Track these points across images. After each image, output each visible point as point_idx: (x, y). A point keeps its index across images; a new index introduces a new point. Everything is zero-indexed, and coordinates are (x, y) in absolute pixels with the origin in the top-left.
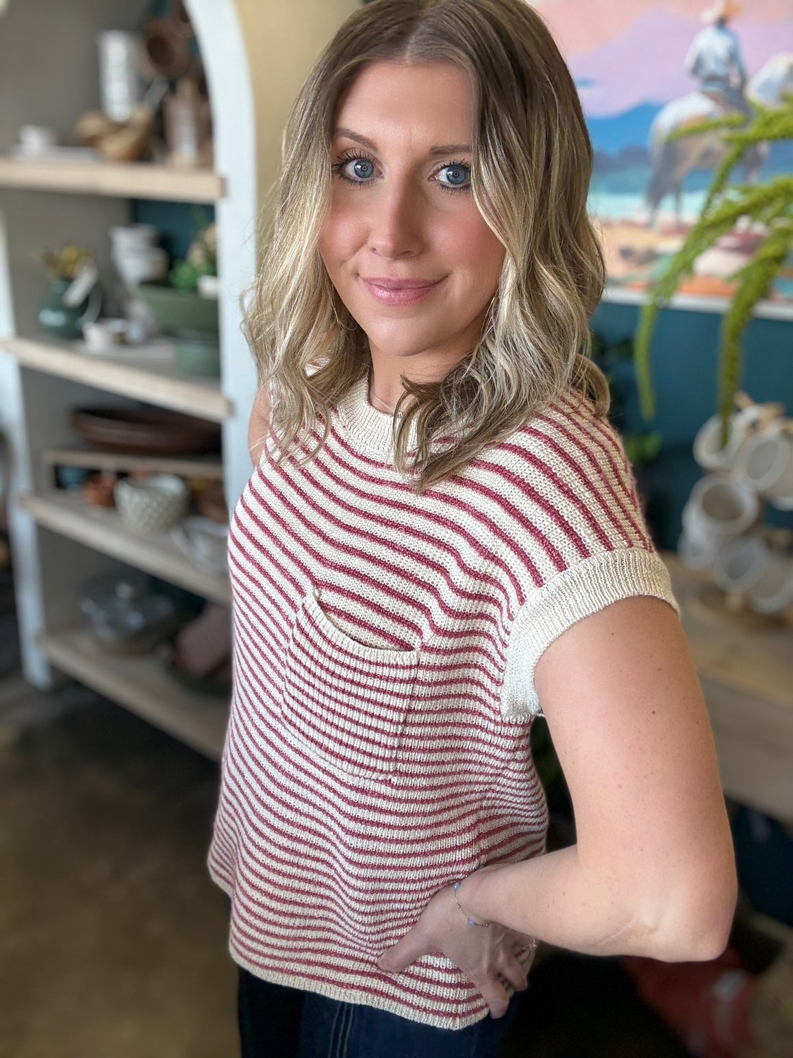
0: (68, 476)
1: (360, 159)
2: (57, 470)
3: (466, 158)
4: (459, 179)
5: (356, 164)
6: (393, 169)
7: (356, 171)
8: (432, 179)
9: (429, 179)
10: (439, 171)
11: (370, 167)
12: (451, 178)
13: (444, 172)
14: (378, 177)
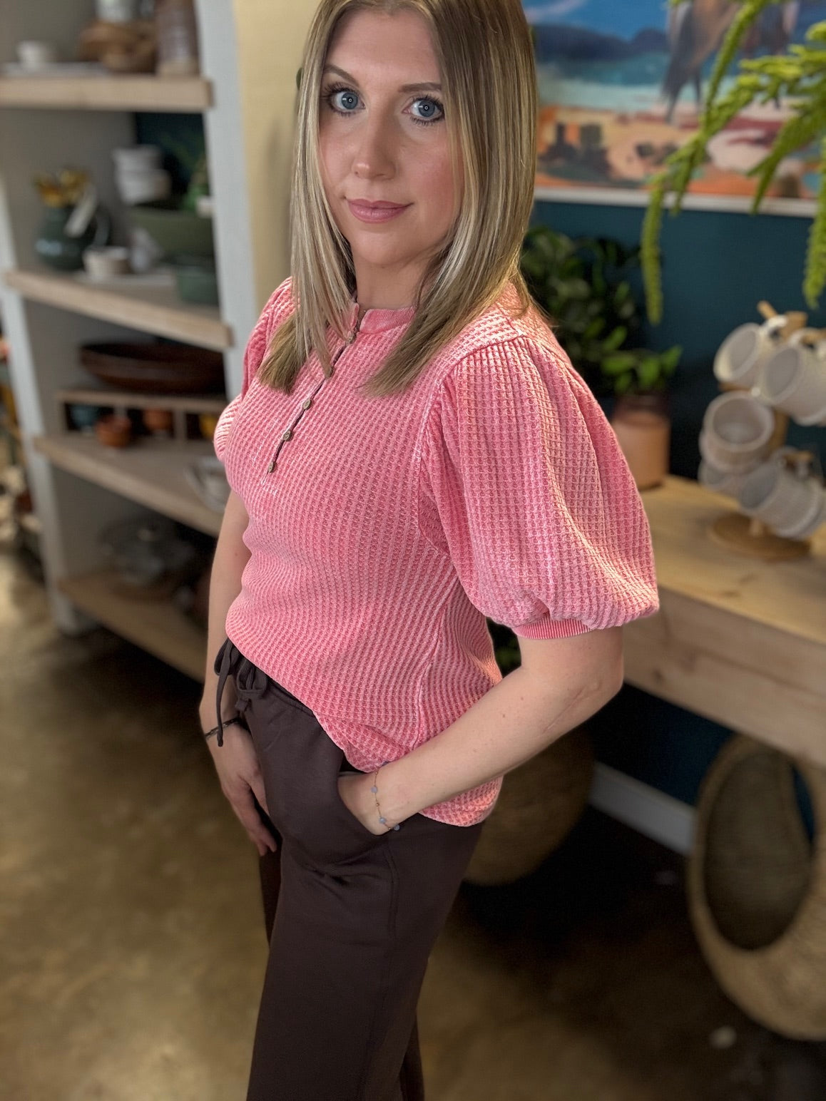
0: (81, 415)
2: (68, 409)
4: (430, 112)
6: (373, 100)
8: (405, 111)
9: (403, 112)
10: (411, 104)
11: (353, 99)
12: (422, 111)
13: (416, 105)
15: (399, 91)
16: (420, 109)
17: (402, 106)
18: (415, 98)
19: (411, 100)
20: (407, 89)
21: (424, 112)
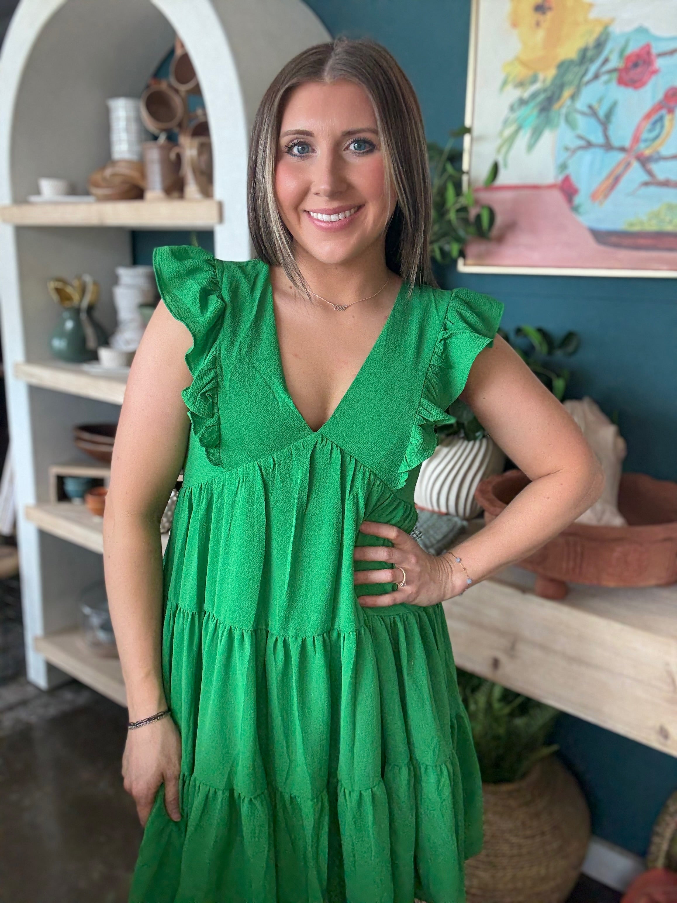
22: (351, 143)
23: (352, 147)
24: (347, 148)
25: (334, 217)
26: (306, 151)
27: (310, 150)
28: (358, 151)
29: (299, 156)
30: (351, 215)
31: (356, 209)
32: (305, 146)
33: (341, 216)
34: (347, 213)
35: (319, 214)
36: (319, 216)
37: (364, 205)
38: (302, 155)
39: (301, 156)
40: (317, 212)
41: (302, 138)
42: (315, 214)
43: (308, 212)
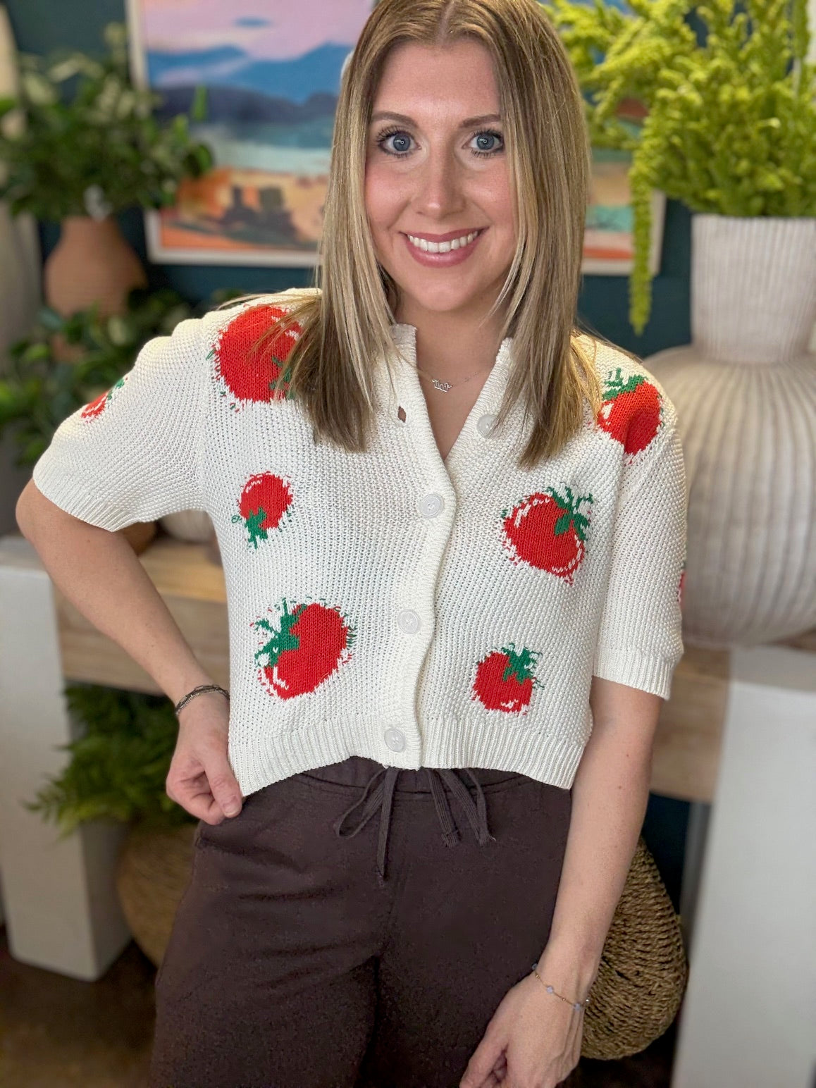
1: (397, 134)
3: (495, 126)
4: (489, 145)
5: (395, 140)
7: (395, 147)
9: (463, 148)
14: (415, 149)
15: (461, 127)
16: (478, 142)
17: (462, 142)
18: (476, 132)
19: (471, 134)
20: (468, 124)
21: (482, 146)
22: (475, 136)
23: (474, 144)
24: (467, 145)
25: (444, 246)
26: (405, 146)
27: (412, 146)
28: (482, 151)
29: (395, 154)
30: (468, 244)
31: (476, 234)
32: (406, 139)
33: (454, 244)
34: (463, 241)
35: (423, 240)
36: (424, 244)
37: (488, 228)
38: (400, 153)
39: (397, 155)
40: (421, 236)
41: (401, 126)
42: (417, 239)
43: (406, 235)
